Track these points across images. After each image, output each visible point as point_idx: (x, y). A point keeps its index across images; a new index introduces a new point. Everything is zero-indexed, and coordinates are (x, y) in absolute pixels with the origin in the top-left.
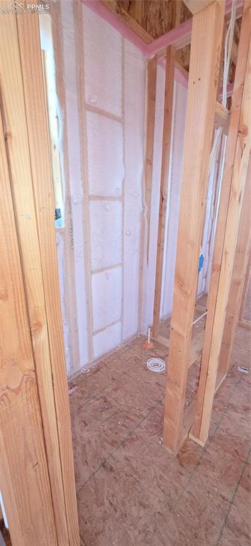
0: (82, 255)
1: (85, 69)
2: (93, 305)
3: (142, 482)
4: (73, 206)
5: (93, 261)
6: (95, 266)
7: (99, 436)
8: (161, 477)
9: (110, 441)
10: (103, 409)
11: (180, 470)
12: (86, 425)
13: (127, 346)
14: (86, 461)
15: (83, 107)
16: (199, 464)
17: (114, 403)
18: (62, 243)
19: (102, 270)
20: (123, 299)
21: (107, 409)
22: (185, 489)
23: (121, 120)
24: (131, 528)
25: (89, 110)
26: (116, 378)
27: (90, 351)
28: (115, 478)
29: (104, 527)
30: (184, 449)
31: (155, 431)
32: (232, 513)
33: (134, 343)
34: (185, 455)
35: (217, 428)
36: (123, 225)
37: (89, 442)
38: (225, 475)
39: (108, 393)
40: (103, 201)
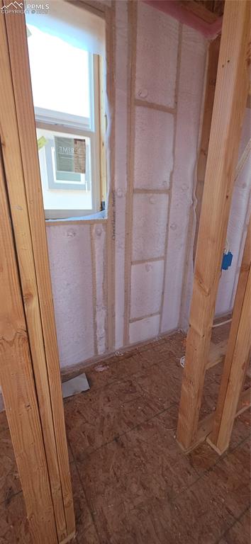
0: (123, 246)
1: (137, 65)
2: (132, 294)
3: (148, 466)
4: (117, 199)
5: (134, 252)
6: (135, 257)
7: (119, 414)
8: (167, 469)
9: (127, 421)
10: (127, 392)
11: (189, 468)
12: (109, 401)
13: (164, 339)
14: (102, 432)
15: (132, 102)
16: (211, 469)
17: (138, 388)
18: (104, 233)
19: (143, 261)
20: (163, 293)
21: (131, 392)
22: (188, 487)
23: (173, 112)
24: (128, 500)
25: (139, 105)
26: (145, 366)
27: (126, 338)
28: (123, 453)
29: (104, 490)
30: (199, 450)
31: (172, 426)
32: (235, 529)
33: (172, 338)
34: (197, 456)
35: (242, 442)
36: (168, 218)
37: (108, 416)
38: (237, 490)
39: (135, 378)
40: (148, 194)
